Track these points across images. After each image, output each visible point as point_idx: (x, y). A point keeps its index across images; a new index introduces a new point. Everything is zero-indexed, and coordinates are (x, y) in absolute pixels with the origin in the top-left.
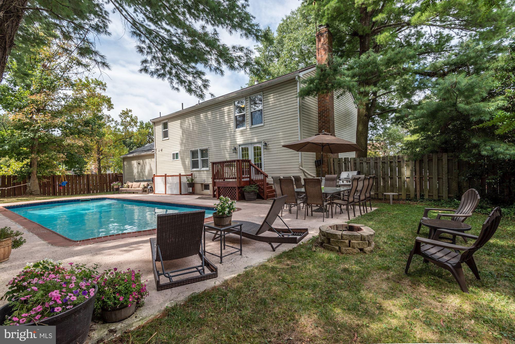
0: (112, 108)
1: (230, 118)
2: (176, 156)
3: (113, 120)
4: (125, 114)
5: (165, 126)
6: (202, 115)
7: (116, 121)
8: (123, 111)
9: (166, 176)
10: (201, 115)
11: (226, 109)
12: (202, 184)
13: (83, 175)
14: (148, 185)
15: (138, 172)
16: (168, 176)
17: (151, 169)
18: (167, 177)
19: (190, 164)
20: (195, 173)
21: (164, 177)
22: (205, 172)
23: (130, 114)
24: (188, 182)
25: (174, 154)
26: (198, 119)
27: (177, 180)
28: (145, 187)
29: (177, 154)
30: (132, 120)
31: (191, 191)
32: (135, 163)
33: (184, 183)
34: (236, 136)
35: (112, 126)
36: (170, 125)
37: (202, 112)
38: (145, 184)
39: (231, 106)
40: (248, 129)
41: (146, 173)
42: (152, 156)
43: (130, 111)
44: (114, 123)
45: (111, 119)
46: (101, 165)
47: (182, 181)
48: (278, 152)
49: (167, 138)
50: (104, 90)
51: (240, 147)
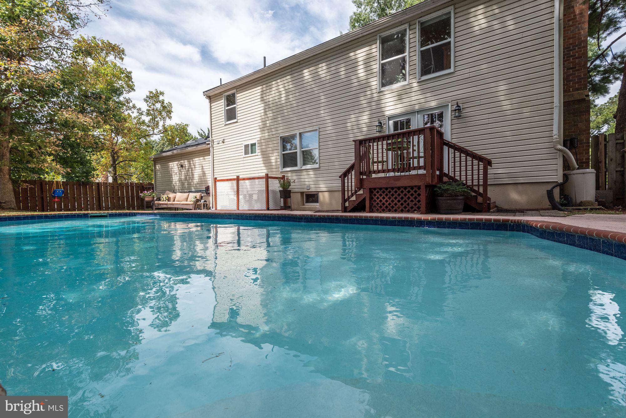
0: (133, 89)
1: (369, 68)
2: (250, 149)
3: (134, 107)
4: (154, 97)
5: (231, 100)
6: (306, 73)
7: (140, 109)
8: (151, 92)
9: (238, 179)
10: (305, 71)
11: (361, 54)
12: (302, 193)
13: (91, 184)
14: (202, 197)
15: (180, 180)
16: (244, 179)
17: (204, 174)
18: (241, 182)
19: (279, 160)
20: (289, 174)
21: (235, 182)
22: (311, 173)
23: (161, 98)
24: (281, 189)
25: (247, 146)
26: (298, 79)
27: (261, 185)
28: (198, 201)
29: (253, 145)
30: (164, 107)
31: (282, 204)
32: (174, 166)
33: (274, 192)
35: (133, 115)
36: (240, 97)
37: (307, 67)
38: (198, 195)
39: (374, 46)
40: (415, 85)
41: (196, 179)
42: (206, 152)
43: (162, 93)
44: (135, 111)
45: (131, 105)
46: (117, 174)
47: (270, 186)
48: (491, 121)
49: (235, 120)
50: (122, 59)
51: (391, 122)
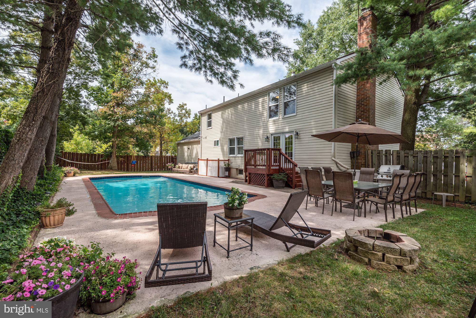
0: (172, 102)
1: (263, 108)
2: (216, 143)
3: (172, 112)
4: (181, 107)
5: (210, 117)
7: (175, 113)
8: (180, 105)
9: (207, 160)
10: (239, 106)
11: (261, 100)
12: (237, 169)
13: (148, 156)
14: (194, 167)
15: (188, 156)
16: (209, 160)
17: (197, 153)
18: (208, 161)
19: (227, 150)
20: (231, 158)
21: (206, 161)
22: (240, 158)
23: (185, 107)
24: (225, 167)
25: (215, 141)
26: (236, 110)
27: (216, 163)
28: (192, 169)
29: (218, 141)
30: (187, 112)
31: (227, 175)
32: (186, 148)
33: (222, 167)
34: (268, 126)
35: (171, 117)
36: (214, 115)
37: (240, 104)
38: (192, 166)
39: (266, 98)
40: (281, 119)
41: (194, 156)
42: (198, 142)
43: (186, 105)
44: (173, 114)
45: (171, 111)
46: (163, 149)
47: (220, 165)
48: (310, 141)
49: (211, 127)
50: (167, 87)
51: (273, 137)
